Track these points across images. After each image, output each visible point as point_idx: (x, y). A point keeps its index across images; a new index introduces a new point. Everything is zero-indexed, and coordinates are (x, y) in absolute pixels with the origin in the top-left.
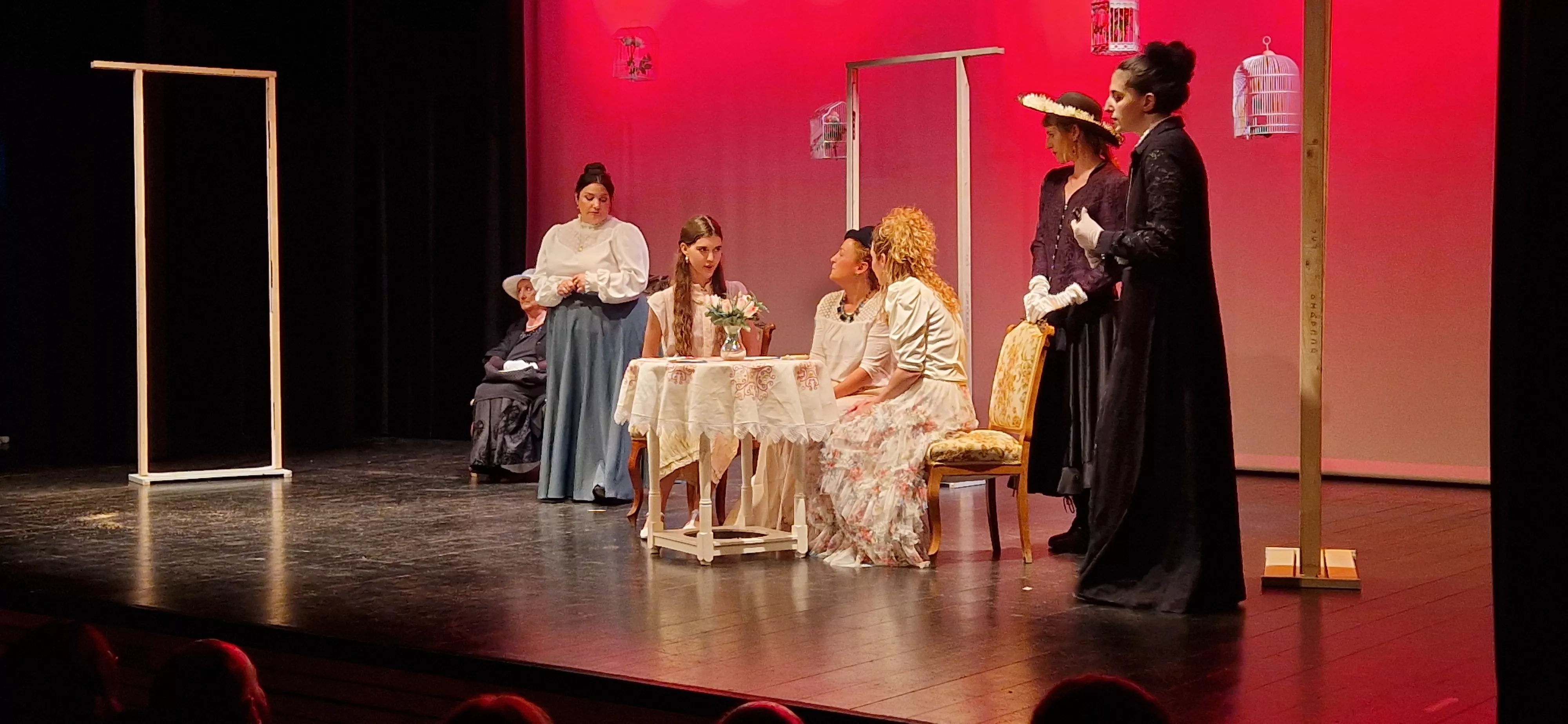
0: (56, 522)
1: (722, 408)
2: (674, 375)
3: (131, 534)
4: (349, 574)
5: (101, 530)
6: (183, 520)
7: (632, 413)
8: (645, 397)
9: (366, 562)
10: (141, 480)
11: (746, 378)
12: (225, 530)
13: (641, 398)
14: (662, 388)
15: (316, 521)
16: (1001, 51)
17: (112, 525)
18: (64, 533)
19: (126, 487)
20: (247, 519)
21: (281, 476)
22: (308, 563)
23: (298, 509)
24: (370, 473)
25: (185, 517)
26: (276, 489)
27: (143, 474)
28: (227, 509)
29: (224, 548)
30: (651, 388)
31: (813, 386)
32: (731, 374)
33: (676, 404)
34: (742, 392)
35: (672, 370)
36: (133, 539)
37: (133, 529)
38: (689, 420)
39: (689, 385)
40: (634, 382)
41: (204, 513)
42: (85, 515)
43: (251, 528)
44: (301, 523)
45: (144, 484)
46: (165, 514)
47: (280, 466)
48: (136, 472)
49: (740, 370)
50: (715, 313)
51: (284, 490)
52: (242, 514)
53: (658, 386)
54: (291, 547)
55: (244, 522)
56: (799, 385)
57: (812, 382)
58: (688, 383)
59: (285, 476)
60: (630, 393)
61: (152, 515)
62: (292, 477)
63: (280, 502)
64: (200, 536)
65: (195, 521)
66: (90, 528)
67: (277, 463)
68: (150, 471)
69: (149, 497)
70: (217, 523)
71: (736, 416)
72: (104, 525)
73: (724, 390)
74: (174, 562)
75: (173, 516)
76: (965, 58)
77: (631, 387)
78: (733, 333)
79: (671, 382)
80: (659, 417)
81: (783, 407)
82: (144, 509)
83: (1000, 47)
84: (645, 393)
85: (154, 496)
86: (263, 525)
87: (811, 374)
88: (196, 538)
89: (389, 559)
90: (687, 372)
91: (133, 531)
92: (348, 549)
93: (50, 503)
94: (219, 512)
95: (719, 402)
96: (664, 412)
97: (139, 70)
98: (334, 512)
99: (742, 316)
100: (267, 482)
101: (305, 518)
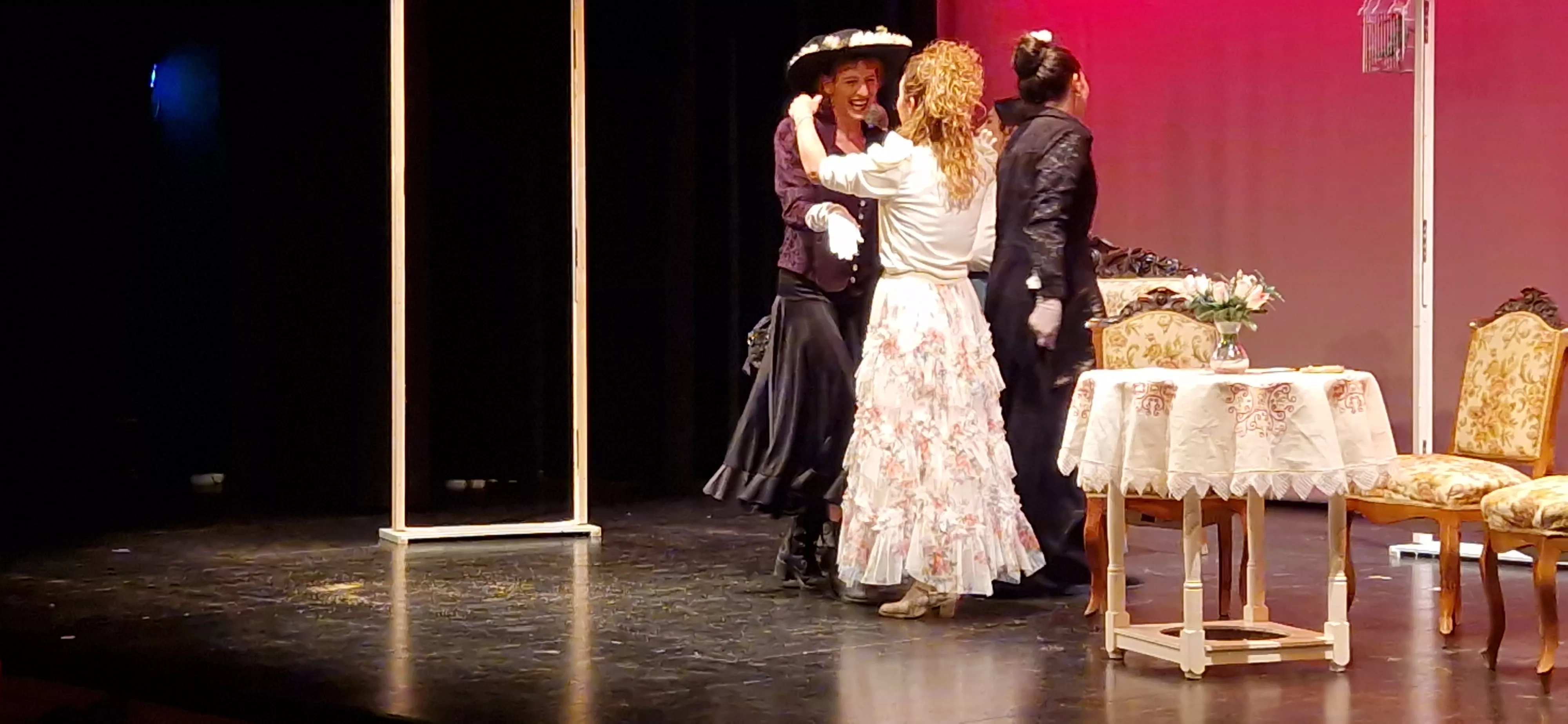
0: (280, 594)
1: (1215, 450)
3: (379, 612)
4: (674, 677)
5: (338, 606)
6: (451, 594)
8: (1103, 434)
9: (699, 660)
10: (396, 537)
11: (1253, 403)
12: (506, 609)
13: (1096, 436)
14: (1128, 421)
15: (633, 600)
17: (354, 599)
18: (290, 610)
19: (376, 546)
20: (537, 594)
21: (587, 535)
22: (621, 659)
23: (608, 580)
24: (711, 532)
25: (453, 591)
26: (579, 551)
27: (398, 528)
28: (510, 581)
29: (502, 636)
31: (1356, 406)
33: (1150, 445)
34: (1245, 424)
36: (384, 620)
37: (381, 606)
38: (1173, 469)
39: (1169, 420)
41: (480, 584)
42: (319, 585)
43: (541, 607)
44: (612, 602)
45: (399, 542)
46: (427, 585)
47: (586, 521)
48: (389, 525)
51: (591, 556)
52: (530, 586)
53: (1122, 417)
54: (597, 635)
55: (532, 599)
56: (1334, 410)
58: (1167, 414)
59: (592, 535)
61: (410, 586)
62: (602, 536)
63: (586, 571)
64: (472, 618)
65: (467, 595)
66: (324, 603)
67: (581, 515)
68: (408, 523)
69: (406, 560)
70: (496, 599)
71: (1235, 461)
72: (343, 600)
74: (434, 654)
75: (438, 588)
78: (1230, 333)
79: (1141, 412)
81: (1311, 444)
82: (400, 577)
85: (411, 560)
86: (558, 604)
88: (467, 619)
89: (732, 657)
91: (381, 609)
92: (674, 641)
93: (272, 566)
94: (498, 583)
95: (1211, 441)
96: (1133, 454)
98: (657, 588)
99: (1243, 308)
100: (567, 542)
101: (617, 596)
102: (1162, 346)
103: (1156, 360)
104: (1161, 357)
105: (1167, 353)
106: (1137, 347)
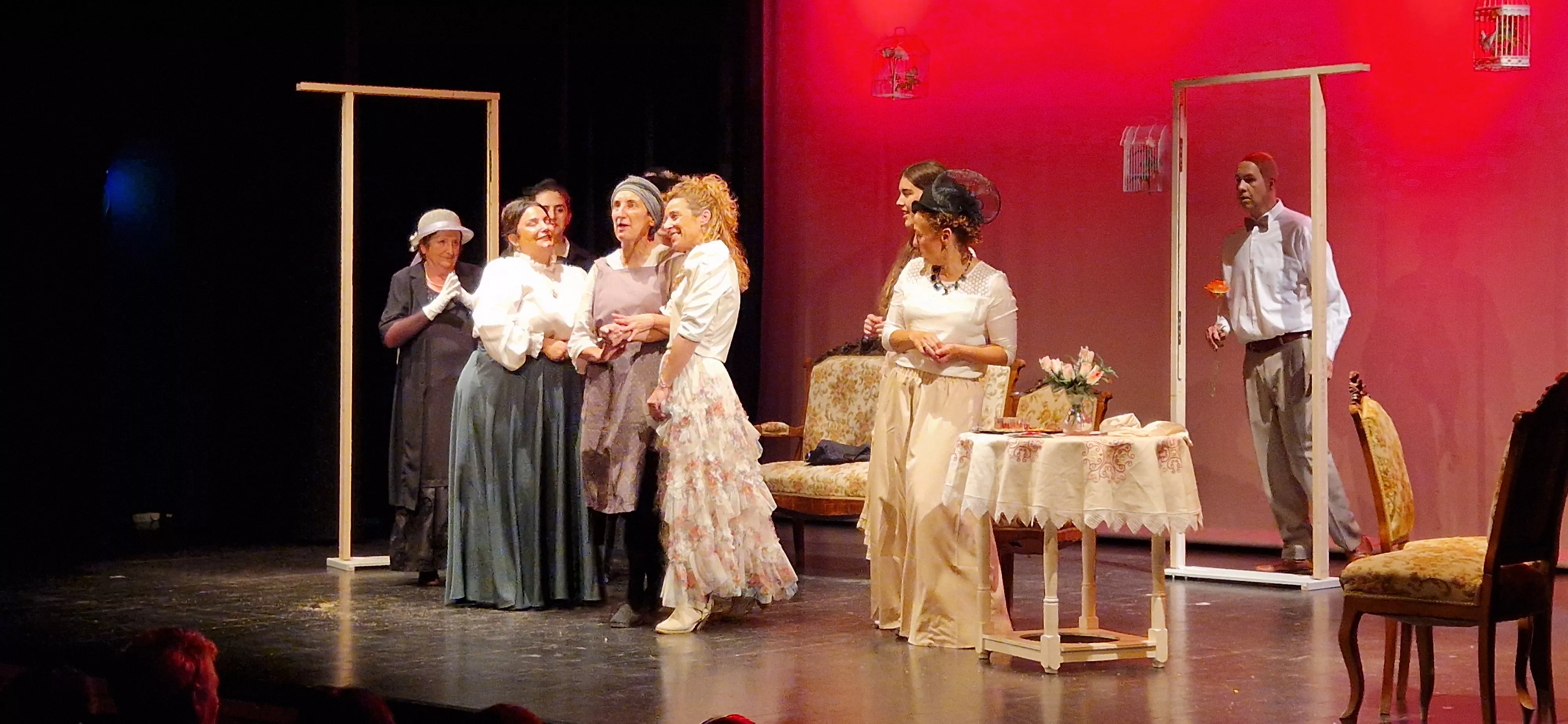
1: (1072, 492)
2: (1017, 451)
7: (965, 493)
8: (981, 476)
11: (1102, 457)
13: (976, 477)
14: (1001, 466)
16: (1366, 67)
30: (988, 465)
31: (1176, 468)
32: (1084, 452)
33: (1019, 485)
34: (1096, 473)
35: (1015, 445)
38: (1034, 504)
39: (1034, 464)
40: (965, 459)
49: (1095, 448)
50: (1057, 380)
53: (996, 464)
56: (1160, 466)
57: (1175, 464)
58: (1032, 461)
60: (960, 471)
71: (1087, 501)
73: (1075, 471)
76: (1322, 77)
77: (962, 465)
78: (1077, 403)
79: (1012, 460)
80: (999, 500)
81: (1143, 491)
83: (1365, 63)
84: (981, 472)
87: (1175, 454)
90: (1031, 448)
95: (1069, 485)
96: (1005, 494)
97: (349, 93)
99: (1084, 384)
102: (1052, 413)
103: (1045, 422)
104: (1049, 420)
105: (1053, 418)
106: (1034, 412)
